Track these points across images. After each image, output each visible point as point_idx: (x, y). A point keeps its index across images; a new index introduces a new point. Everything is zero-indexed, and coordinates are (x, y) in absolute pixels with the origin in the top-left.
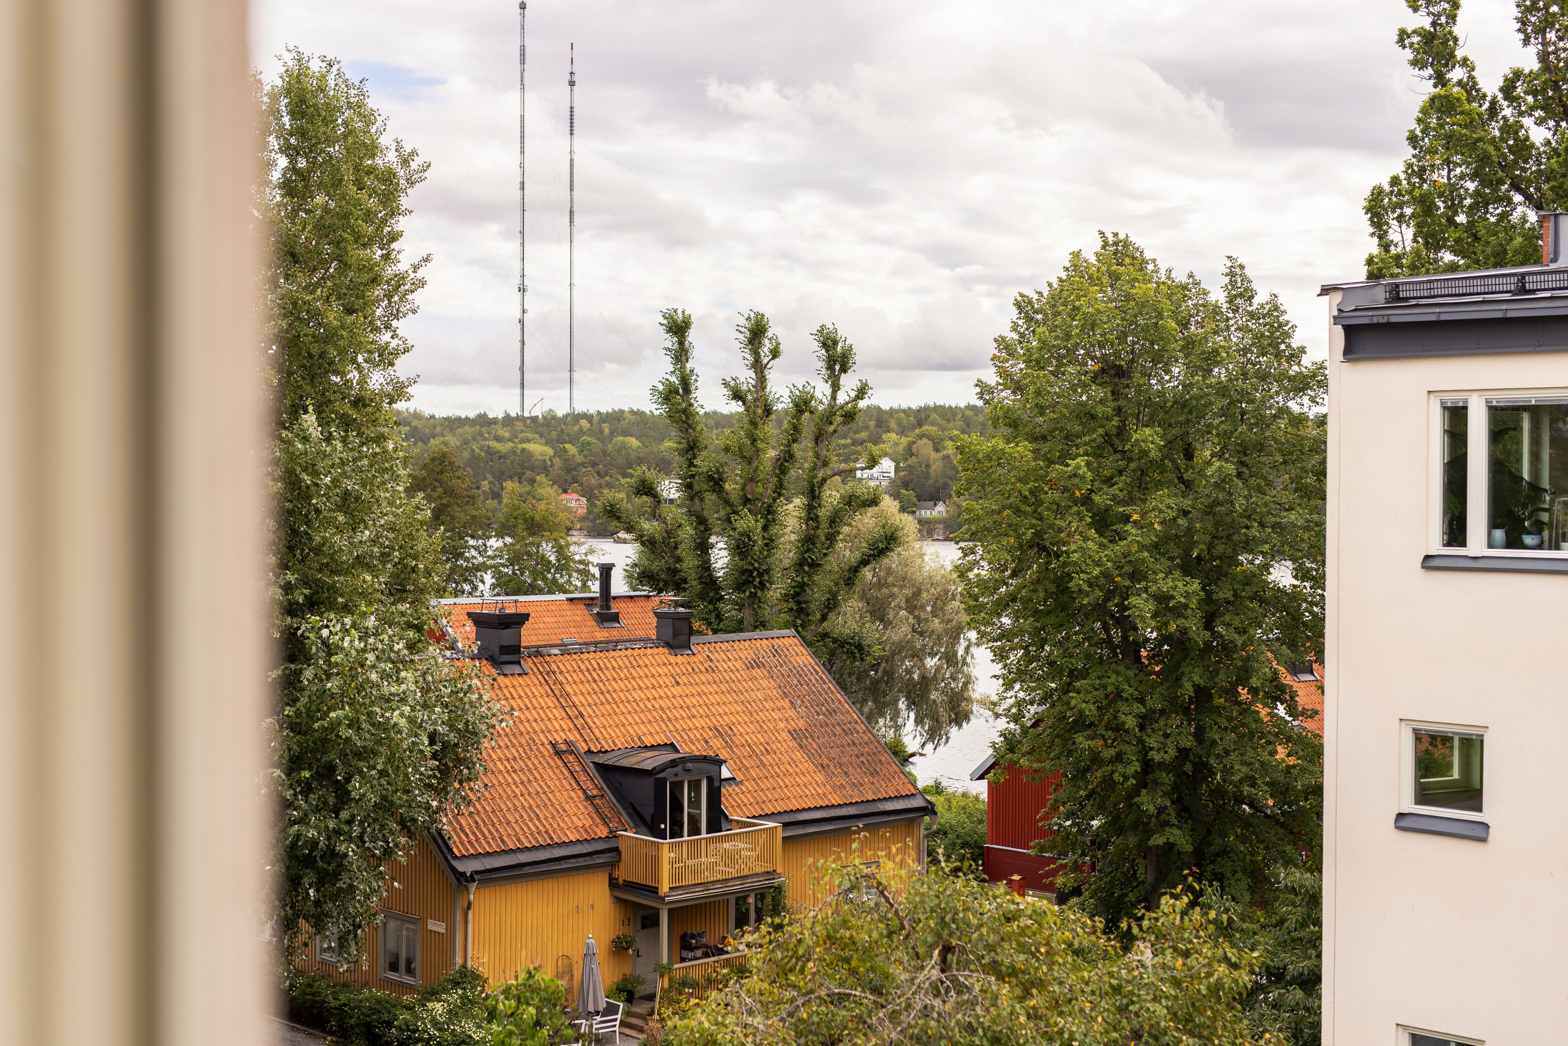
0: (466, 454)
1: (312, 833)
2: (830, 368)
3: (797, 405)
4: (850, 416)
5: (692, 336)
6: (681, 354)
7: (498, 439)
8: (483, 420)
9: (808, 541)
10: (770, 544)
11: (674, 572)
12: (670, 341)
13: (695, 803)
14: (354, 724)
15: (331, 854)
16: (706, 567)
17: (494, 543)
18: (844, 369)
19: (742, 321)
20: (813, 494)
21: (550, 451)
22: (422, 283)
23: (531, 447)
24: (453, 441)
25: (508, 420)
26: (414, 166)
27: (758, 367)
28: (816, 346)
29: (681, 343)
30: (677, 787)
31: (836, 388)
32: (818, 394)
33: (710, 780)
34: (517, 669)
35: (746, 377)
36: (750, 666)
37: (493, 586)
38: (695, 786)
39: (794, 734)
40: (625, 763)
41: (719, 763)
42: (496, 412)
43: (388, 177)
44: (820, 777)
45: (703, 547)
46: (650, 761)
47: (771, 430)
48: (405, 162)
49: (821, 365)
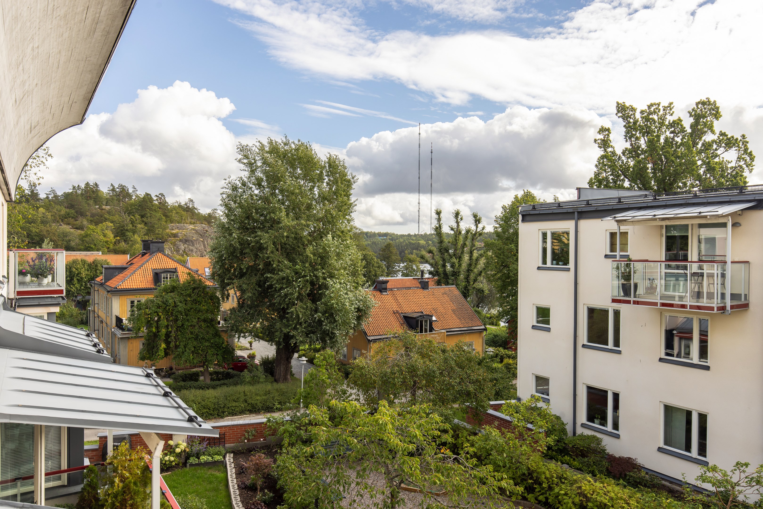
0: (405, 243)
1: (328, 328)
2: (476, 222)
3: (467, 232)
4: (480, 234)
5: (442, 215)
6: (439, 220)
7: (412, 240)
8: (409, 235)
9: (470, 265)
10: (460, 265)
11: (437, 272)
12: (436, 216)
13: (426, 326)
14: (337, 304)
15: (333, 333)
16: (445, 271)
17: (402, 265)
18: (479, 223)
19: (454, 212)
20: (471, 253)
21: (425, 243)
22: (356, 205)
23: (420, 242)
24: (402, 240)
25: (415, 235)
26: (355, 179)
27: (458, 223)
28: (472, 217)
29: (439, 217)
30: (421, 322)
31: (477, 227)
32: (472, 229)
33: (430, 320)
34: (386, 293)
35: (455, 225)
36: (443, 294)
37: (402, 275)
38: (426, 321)
39: (453, 310)
40: (410, 316)
41: (432, 316)
42: (412, 233)
43: (349, 181)
44: (458, 321)
45: (444, 266)
46: (415, 315)
47: (461, 238)
48: (353, 178)
49: (474, 222)
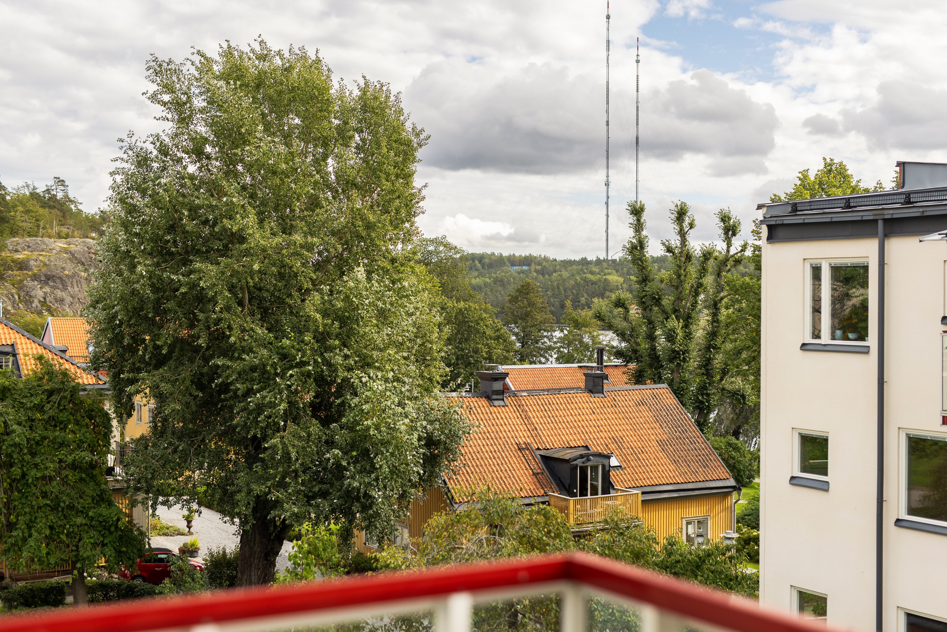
0: (573, 282)
1: (356, 484)
2: (726, 233)
3: (704, 255)
4: (738, 261)
5: (645, 217)
6: (638, 227)
7: (591, 273)
8: (584, 262)
9: (713, 335)
10: (688, 336)
11: (635, 351)
12: (632, 219)
13: (594, 478)
14: (377, 427)
15: (368, 496)
16: (653, 349)
17: (558, 334)
18: (734, 234)
19: (673, 207)
20: (715, 307)
21: (622, 280)
23: (611, 278)
24: (565, 274)
25: (598, 262)
27: (682, 234)
28: (717, 220)
29: (638, 220)
30: (583, 470)
31: (729, 245)
32: (718, 248)
33: (604, 466)
34: (501, 403)
35: (675, 240)
36: (638, 405)
38: (595, 469)
39: (660, 443)
40: (556, 455)
41: (608, 457)
43: (407, 142)
44: (672, 467)
45: (652, 338)
46: (568, 455)
47: (693, 270)
49: (721, 232)
